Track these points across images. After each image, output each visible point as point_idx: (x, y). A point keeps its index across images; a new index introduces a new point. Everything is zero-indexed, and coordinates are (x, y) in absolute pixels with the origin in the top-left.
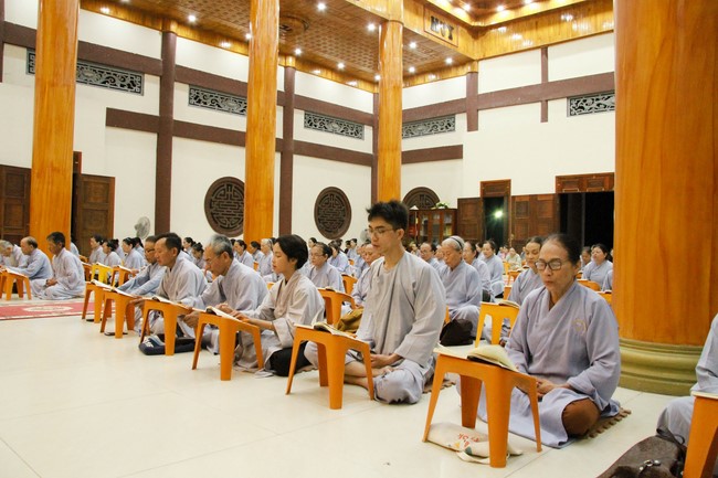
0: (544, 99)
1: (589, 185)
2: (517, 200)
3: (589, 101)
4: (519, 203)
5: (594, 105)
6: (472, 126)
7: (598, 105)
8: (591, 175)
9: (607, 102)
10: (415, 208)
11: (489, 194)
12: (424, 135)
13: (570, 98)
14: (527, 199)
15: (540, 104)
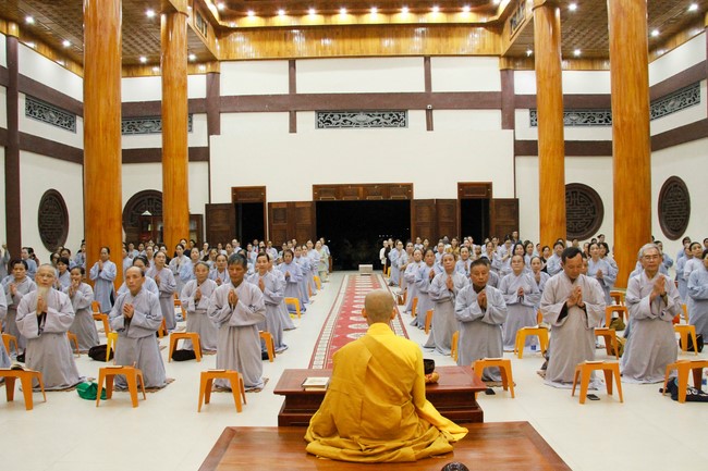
0: (293, 109)
1: (345, 195)
2: (274, 207)
3: (336, 116)
4: (275, 210)
5: (341, 121)
6: (213, 128)
7: (345, 121)
8: (347, 185)
9: (353, 120)
10: (147, 213)
11: (241, 200)
12: (152, 132)
13: (318, 112)
14: (285, 206)
15: (288, 114)
